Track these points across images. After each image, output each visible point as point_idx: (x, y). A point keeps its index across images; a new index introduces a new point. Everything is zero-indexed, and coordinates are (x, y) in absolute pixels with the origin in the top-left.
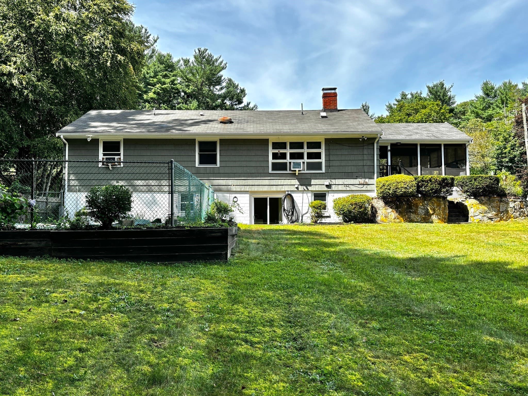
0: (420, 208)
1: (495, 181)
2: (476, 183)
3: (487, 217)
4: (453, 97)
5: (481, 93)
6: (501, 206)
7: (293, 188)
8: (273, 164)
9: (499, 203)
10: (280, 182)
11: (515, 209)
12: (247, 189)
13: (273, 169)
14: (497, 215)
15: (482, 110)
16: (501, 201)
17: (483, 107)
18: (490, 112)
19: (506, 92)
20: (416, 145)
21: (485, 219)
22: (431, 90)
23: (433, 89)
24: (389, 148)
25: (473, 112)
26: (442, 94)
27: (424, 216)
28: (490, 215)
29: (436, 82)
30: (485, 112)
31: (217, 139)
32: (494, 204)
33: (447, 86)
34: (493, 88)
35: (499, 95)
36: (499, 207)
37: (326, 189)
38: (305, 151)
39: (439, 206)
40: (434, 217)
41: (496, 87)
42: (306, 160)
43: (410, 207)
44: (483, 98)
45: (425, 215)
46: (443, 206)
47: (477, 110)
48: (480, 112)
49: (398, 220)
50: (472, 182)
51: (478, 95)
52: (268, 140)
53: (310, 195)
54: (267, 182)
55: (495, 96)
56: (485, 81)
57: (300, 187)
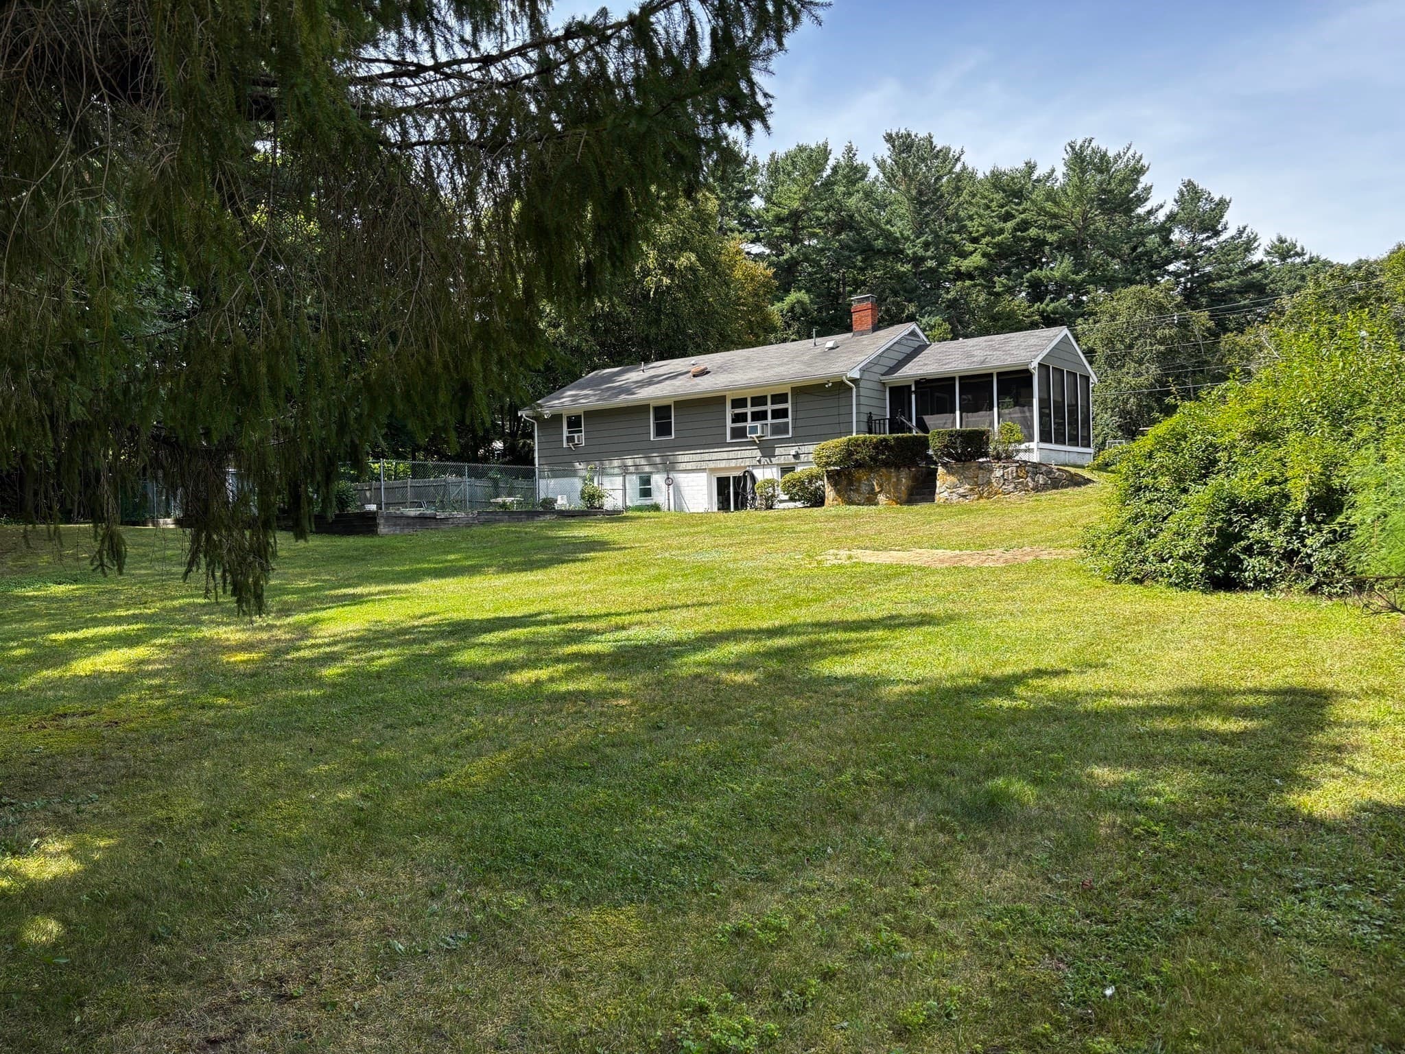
0: (864, 483)
3: (957, 494)
6: (980, 475)
7: (755, 462)
8: (732, 429)
9: (977, 472)
10: (739, 454)
11: (1005, 480)
12: (704, 465)
13: (732, 437)
14: (972, 490)
16: (980, 468)
21: (955, 496)
24: (913, 388)
27: (868, 495)
28: (961, 491)
31: (670, 402)
32: (969, 473)
36: (977, 477)
37: (793, 460)
38: (769, 408)
39: (889, 480)
40: (881, 498)
42: (770, 420)
43: (850, 483)
45: (869, 493)
52: (724, 397)
53: (775, 470)
54: (725, 455)
57: (763, 460)
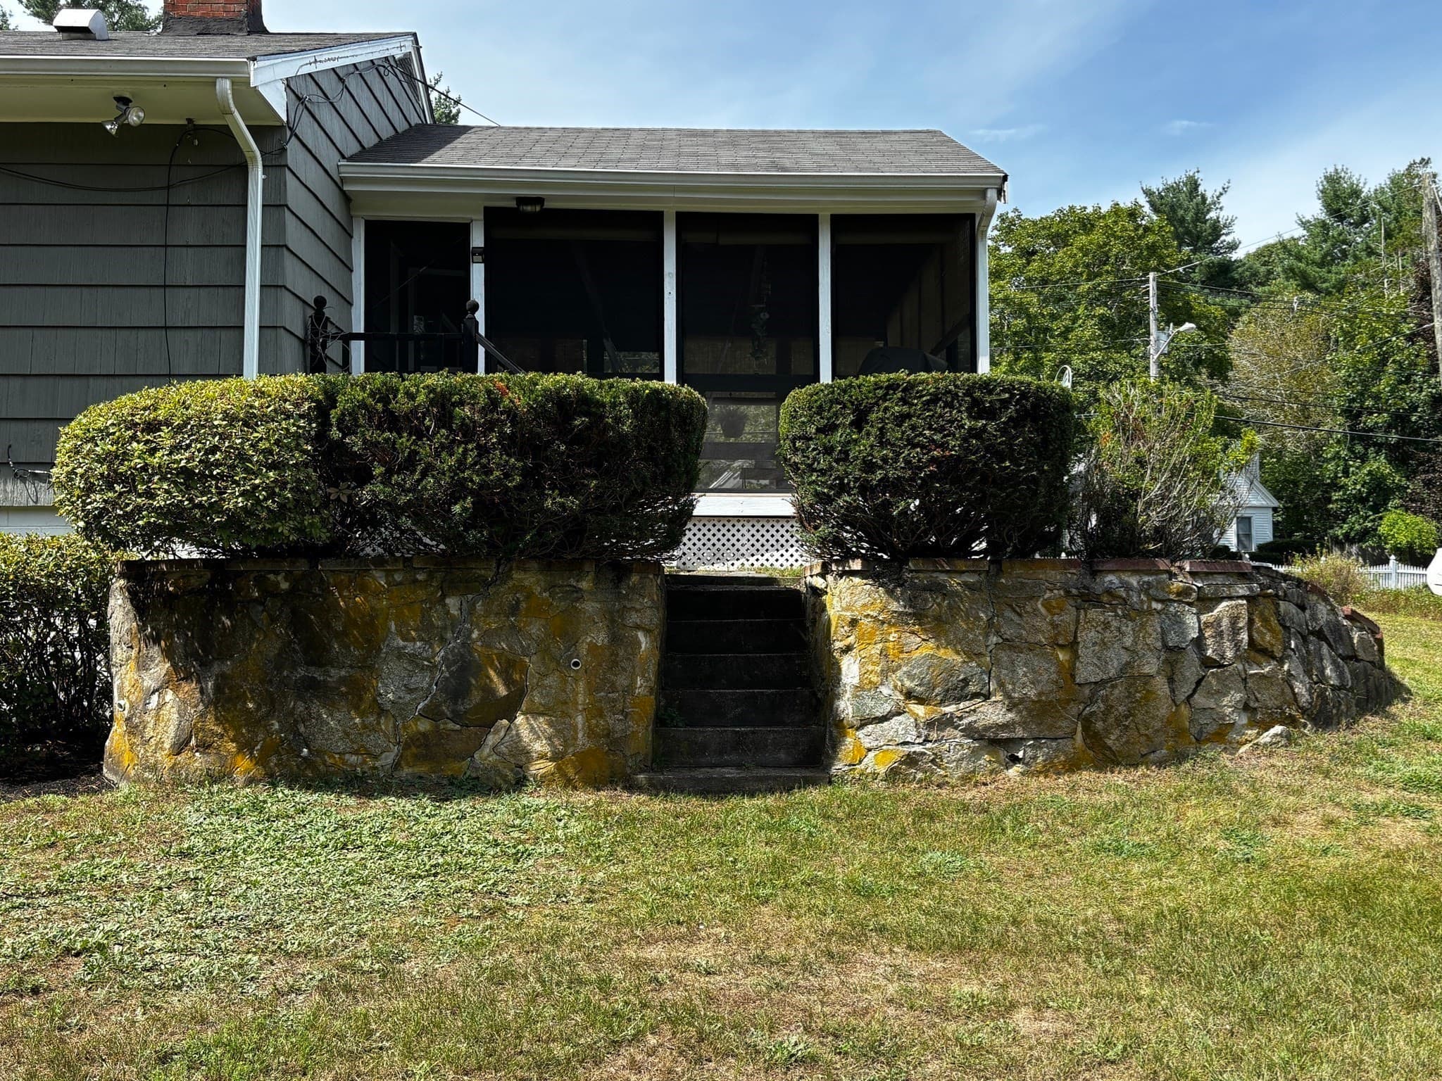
0: (400, 654)
1: (1015, 422)
2: (864, 445)
3: (969, 731)
4: (1225, 226)
5: (1315, 210)
6: (1088, 636)
9: (1068, 617)
11: (1207, 663)
14: (1051, 711)
15: (1321, 264)
16: (1088, 599)
17: (1324, 256)
18: (1343, 270)
19: (1399, 206)
20: (653, 220)
22: (1157, 202)
23: (1162, 198)
24: (478, 239)
25: (1290, 272)
26: (1191, 214)
27: (424, 726)
29: (1174, 175)
30: (1329, 272)
32: (1030, 623)
33: (1208, 188)
34: (1356, 193)
35: (1374, 215)
36: (1073, 646)
39: (564, 632)
40: (518, 731)
41: (1365, 190)
44: (1324, 225)
45: (432, 713)
46: (601, 638)
47: (1302, 265)
48: (1312, 271)
49: (198, 762)
50: (838, 436)
51: (1308, 217)
55: (1365, 219)
56: (1331, 170)
